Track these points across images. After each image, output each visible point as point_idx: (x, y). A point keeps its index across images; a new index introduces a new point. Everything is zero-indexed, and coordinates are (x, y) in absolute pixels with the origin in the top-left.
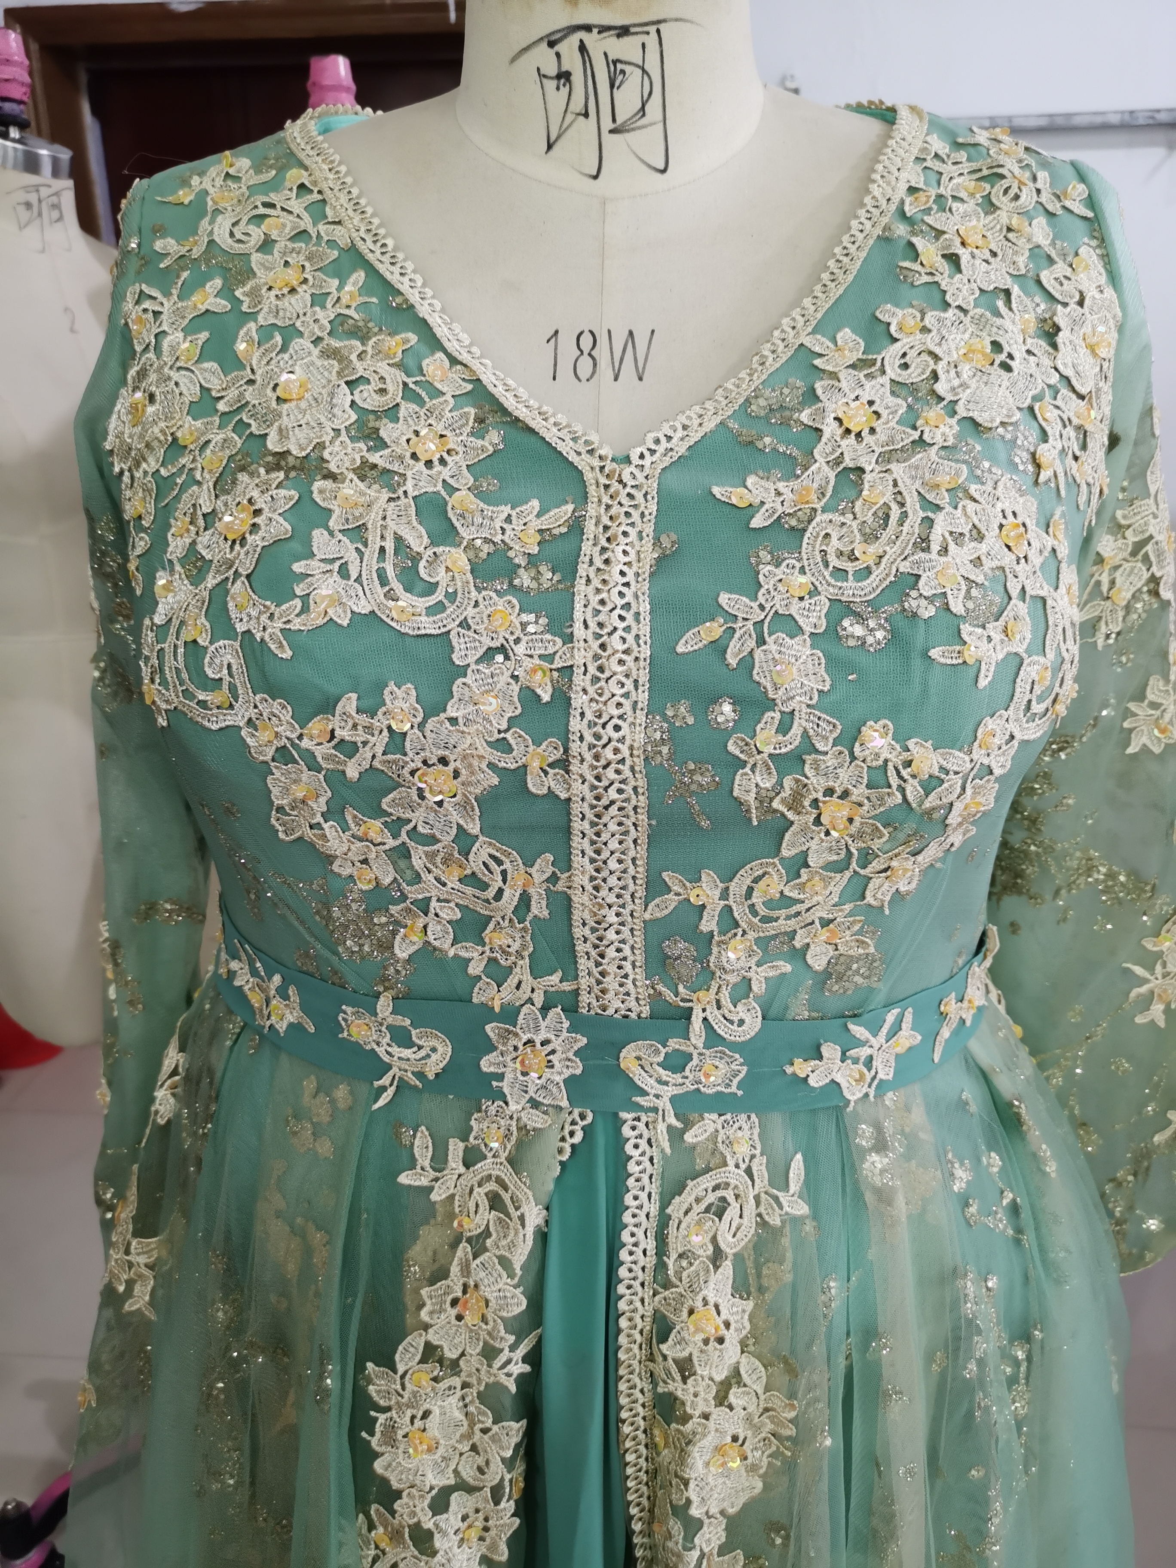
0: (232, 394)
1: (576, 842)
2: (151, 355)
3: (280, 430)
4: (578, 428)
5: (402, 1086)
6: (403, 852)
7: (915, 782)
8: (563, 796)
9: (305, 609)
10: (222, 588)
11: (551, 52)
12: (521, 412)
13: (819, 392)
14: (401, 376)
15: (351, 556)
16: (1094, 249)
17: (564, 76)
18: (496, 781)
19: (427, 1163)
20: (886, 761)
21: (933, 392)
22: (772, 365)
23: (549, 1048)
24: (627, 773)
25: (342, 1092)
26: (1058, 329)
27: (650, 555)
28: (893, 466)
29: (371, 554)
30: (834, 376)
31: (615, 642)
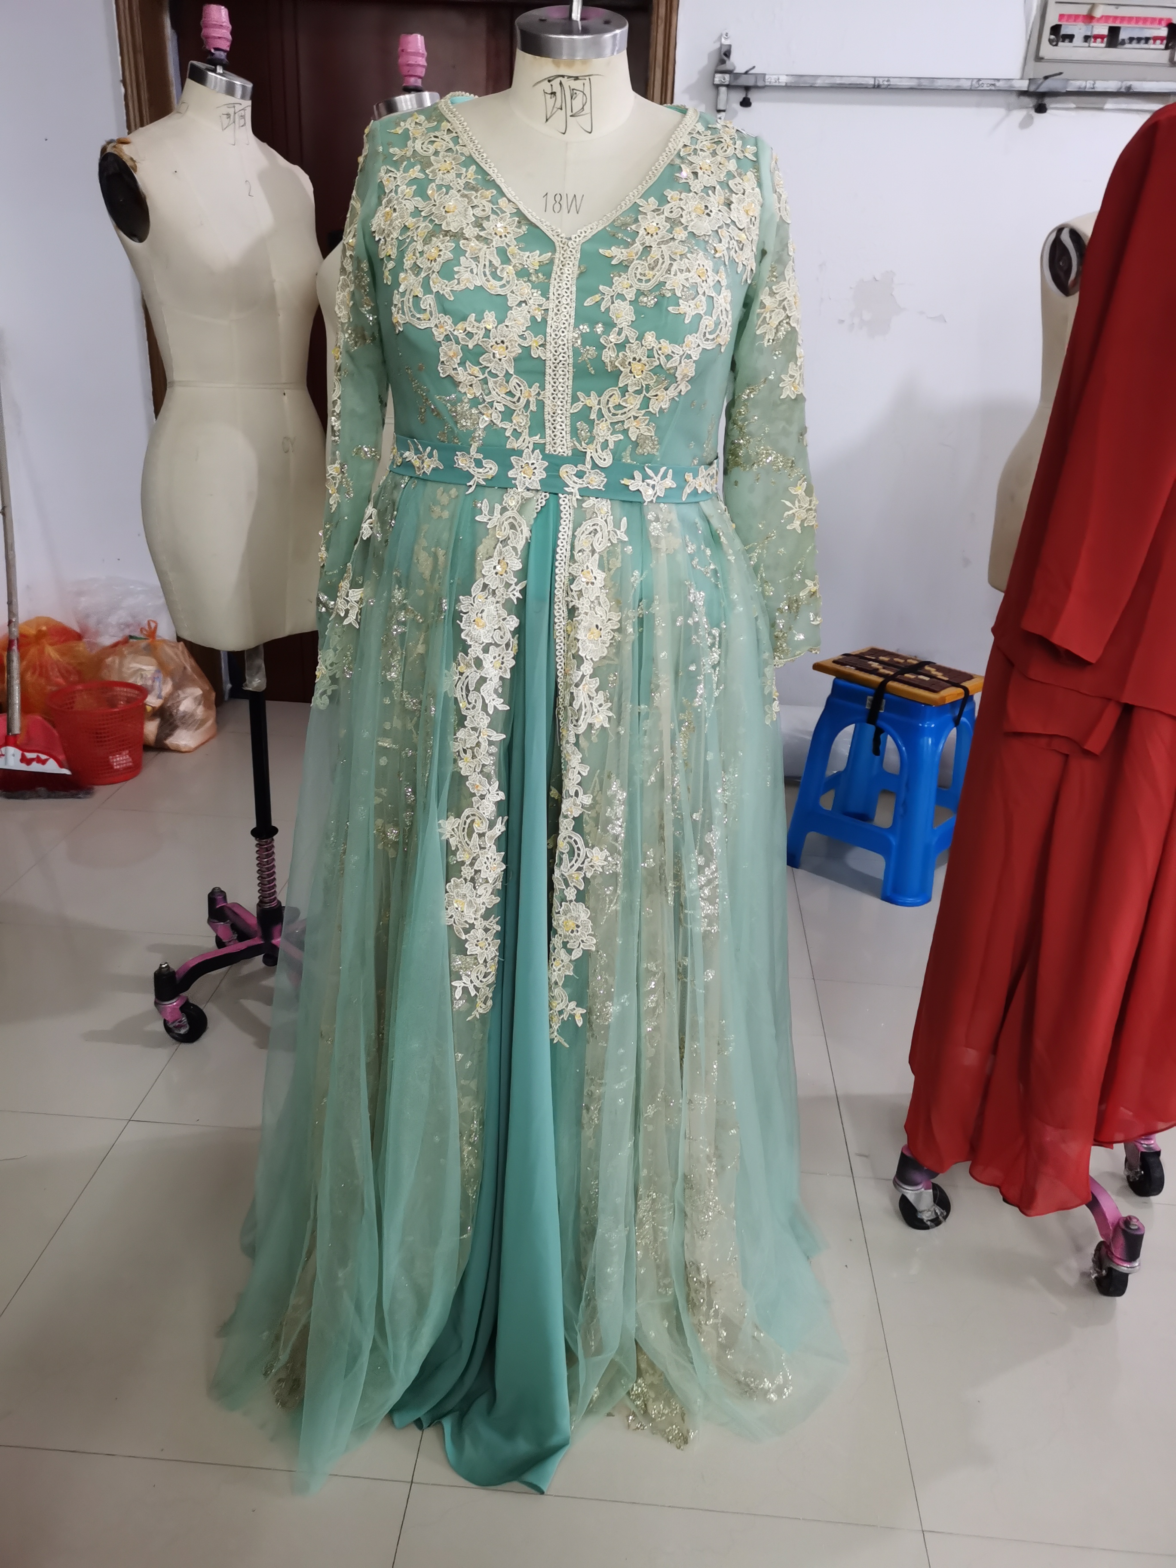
0: (427, 209)
1: (547, 378)
2: (393, 194)
3: (447, 223)
4: (554, 227)
5: (478, 485)
6: (485, 381)
7: (663, 356)
8: (544, 359)
9: (459, 283)
10: (427, 278)
11: (549, 84)
12: (534, 220)
13: (639, 219)
14: (491, 205)
15: (474, 266)
16: (754, 173)
17: (553, 93)
18: (520, 351)
19: (487, 513)
20: (653, 347)
21: (680, 222)
22: (624, 208)
23: (533, 466)
24: (566, 350)
25: (453, 492)
26: (732, 202)
27: (577, 272)
28: (662, 246)
29: (481, 266)
30: (645, 214)
31: (564, 301)
